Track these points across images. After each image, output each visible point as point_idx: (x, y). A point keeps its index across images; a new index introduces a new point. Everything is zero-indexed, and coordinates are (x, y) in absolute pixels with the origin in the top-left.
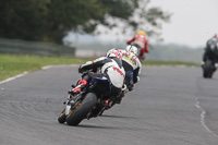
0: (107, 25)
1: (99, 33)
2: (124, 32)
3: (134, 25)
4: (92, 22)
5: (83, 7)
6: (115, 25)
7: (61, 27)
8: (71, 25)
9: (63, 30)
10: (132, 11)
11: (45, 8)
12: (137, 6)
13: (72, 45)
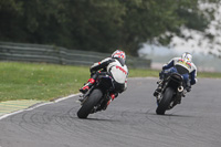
0: (183, 37)
1: (174, 45)
2: (200, 44)
3: (211, 37)
4: (168, 34)
5: (159, 19)
6: (191, 37)
7: (136, 39)
8: (147, 37)
9: (138, 42)
10: (209, 23)
11: (120, 19)
12: (213, 18)
13: (148, 58)
